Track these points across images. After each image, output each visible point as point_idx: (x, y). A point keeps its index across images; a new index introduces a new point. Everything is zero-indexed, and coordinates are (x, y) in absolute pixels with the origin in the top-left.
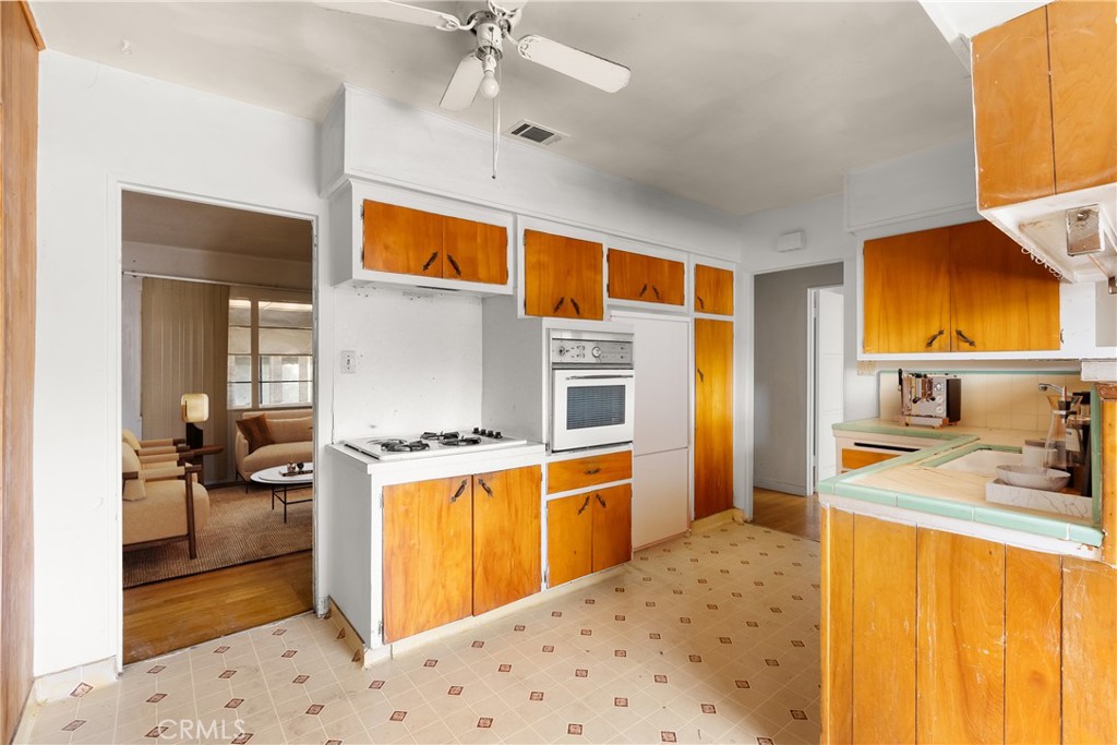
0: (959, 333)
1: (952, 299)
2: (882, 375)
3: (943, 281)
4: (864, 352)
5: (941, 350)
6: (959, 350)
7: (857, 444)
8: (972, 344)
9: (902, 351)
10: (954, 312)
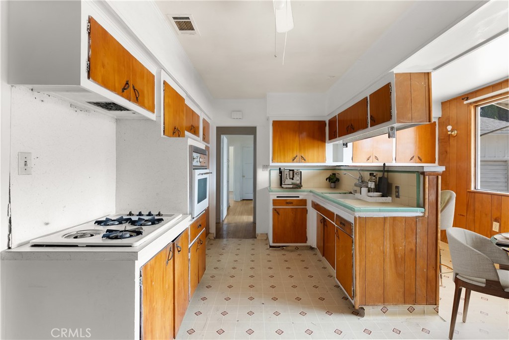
0: (302, 157)
1: (300, 145)
2: (271, 171)
3: (297, 139)
4: (273, 162)
5: (297, 162)
6: (302, 162)
7: (277, 197)
8: (305, 160)
9: (285, 162)
10: (300, 150)
